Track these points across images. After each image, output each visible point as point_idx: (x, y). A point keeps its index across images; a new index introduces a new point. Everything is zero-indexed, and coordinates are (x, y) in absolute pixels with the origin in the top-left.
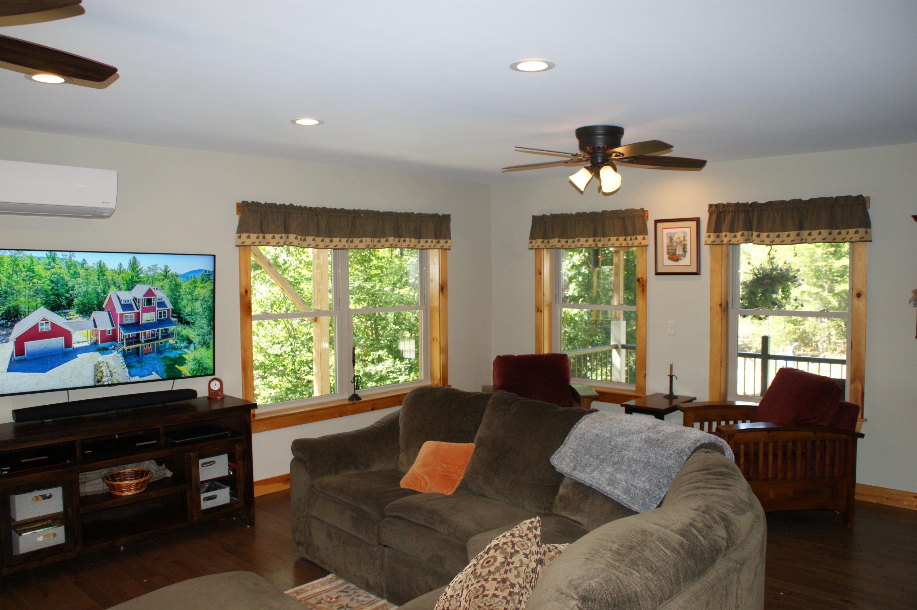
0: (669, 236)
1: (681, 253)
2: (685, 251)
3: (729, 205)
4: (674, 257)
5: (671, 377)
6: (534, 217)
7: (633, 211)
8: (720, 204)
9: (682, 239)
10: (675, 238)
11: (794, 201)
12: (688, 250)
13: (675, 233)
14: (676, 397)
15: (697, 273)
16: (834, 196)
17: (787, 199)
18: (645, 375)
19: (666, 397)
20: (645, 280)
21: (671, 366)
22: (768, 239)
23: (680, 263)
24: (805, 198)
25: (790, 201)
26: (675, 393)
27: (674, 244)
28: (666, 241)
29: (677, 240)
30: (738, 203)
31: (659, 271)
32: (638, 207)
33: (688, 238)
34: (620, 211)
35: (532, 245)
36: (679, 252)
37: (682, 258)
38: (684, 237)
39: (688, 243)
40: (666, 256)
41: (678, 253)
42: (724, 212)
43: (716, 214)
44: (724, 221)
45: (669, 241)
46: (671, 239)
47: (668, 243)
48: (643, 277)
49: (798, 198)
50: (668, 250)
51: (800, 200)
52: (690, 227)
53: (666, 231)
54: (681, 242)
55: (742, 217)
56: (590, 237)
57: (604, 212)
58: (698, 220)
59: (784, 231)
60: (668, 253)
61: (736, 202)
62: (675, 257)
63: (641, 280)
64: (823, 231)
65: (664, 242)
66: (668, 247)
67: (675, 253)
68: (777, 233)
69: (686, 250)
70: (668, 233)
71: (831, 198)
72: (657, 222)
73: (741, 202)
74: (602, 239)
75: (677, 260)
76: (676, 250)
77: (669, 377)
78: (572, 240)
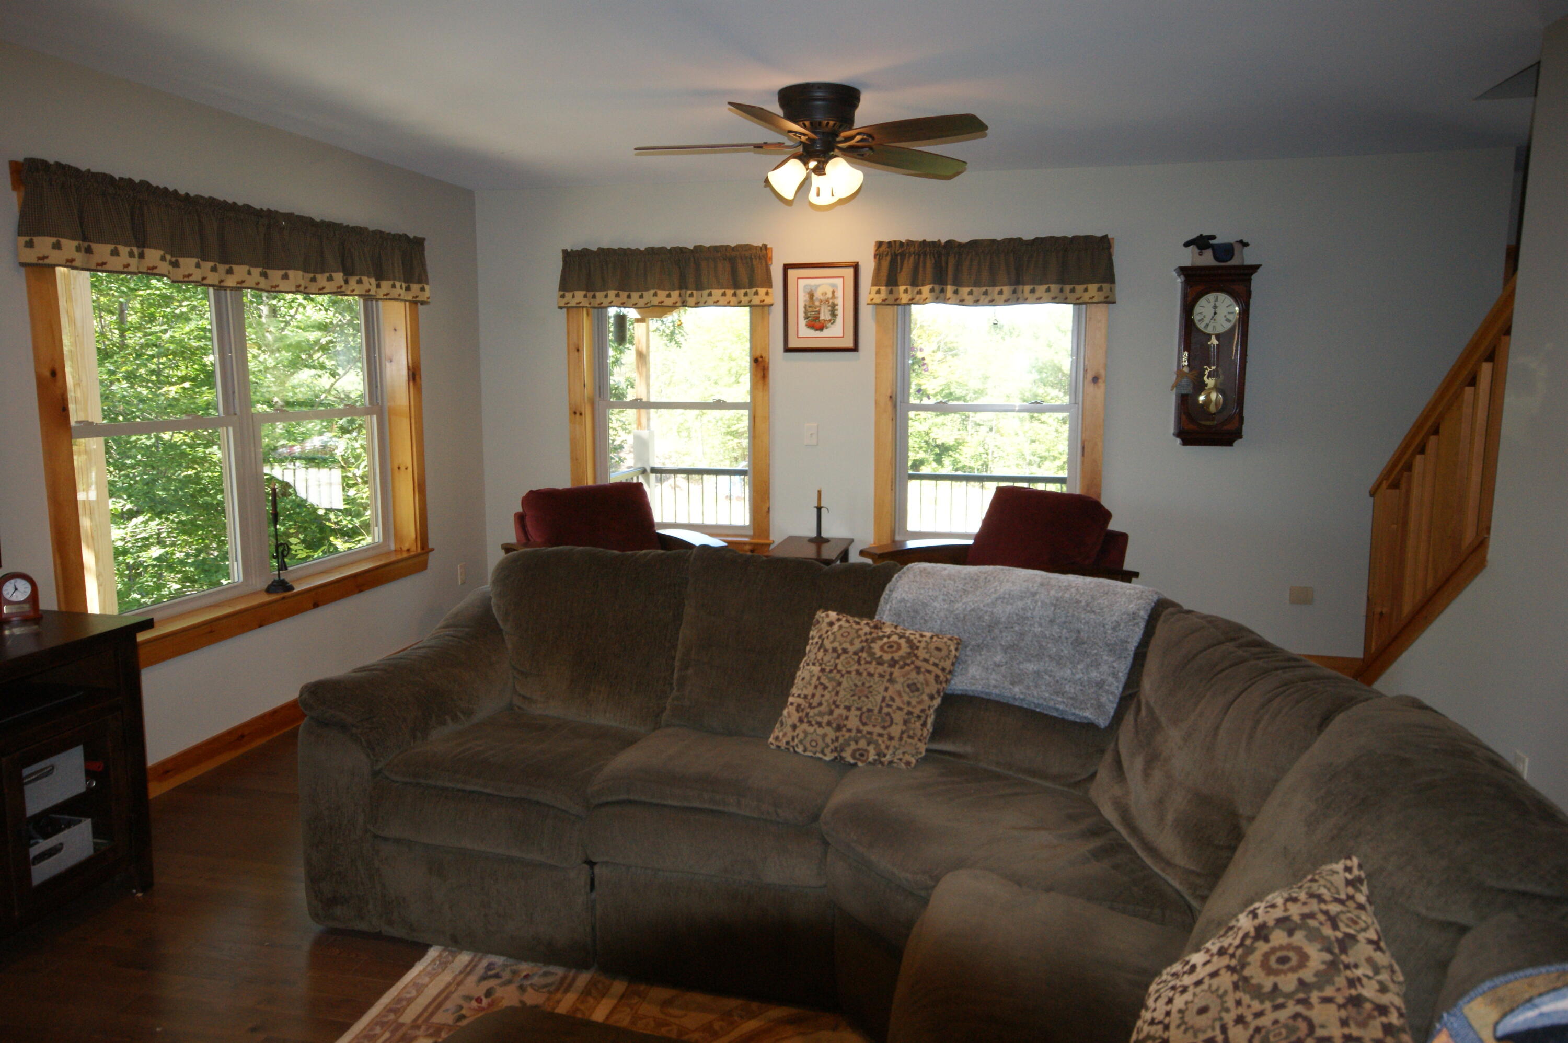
0: (808, 291)
1: (828, 317)
2: (834, 314)
3: (910, 243)
4: (816, 324)
5: (819, 509)
6: (565, 252)
7: (749, 247)
8: (895, 242)
9: (829, 295)
10: (818, 295)
11: (1011, 240)
12: (840, 312)
13: (819, 286)
14: (827, 541)
15: (855, 349)
16: (1070, 236)
17: (999, 238)
18: (769, 509)
19: (811, 540)
20: (767, 360)
21: (819, 493)
22: (970, 296)
23: (825, 333)
24: (1028, 236)
25: (1004, 240)
26: (824, 534)
27: (817, 303)
28: (803, 299)
29: (822, 298)
30: (924, 241)
31: (792, 345)
32: (757, 243)
33: (839, 294)
34: (726, 248)
35: (565, 300)
36: (825, 315)
37: (829, 325)
38: (833, 292)
39: (839, 301)
40: (802, 322)
41: (822, 317)
42: (903, 255)
43: (889, 258)
44: (901, 268)
45: (807, 297)
46: (811, 295)
47: (806, 301)
48: (764, 356)
49: (1015, 236)
50: (806, 313)
51: (1020, 239)
52: (843, 277)
53: (802, 283)
54: (827, 300)
55: (930, 263)
56: (674, 290)
57: (698, 249)
58: (856, 267)
59: (994, 285)
60: (806, 318)
61: (921, 239)
62: (817, 324)
63: (760, 359)
64: (1053, 287)
65: (799, 300)
66: (805, 307)
67: (818, 318)
68: (984, 289)
69: (836, 312)
70: (805, 287)
71: (1064, 238)
72: (787, 267)
73: (928, 240)
74: (694, 292)
75: (821, 328)
76: (819, 312)
77: (816, 510)
78: (640, 293)
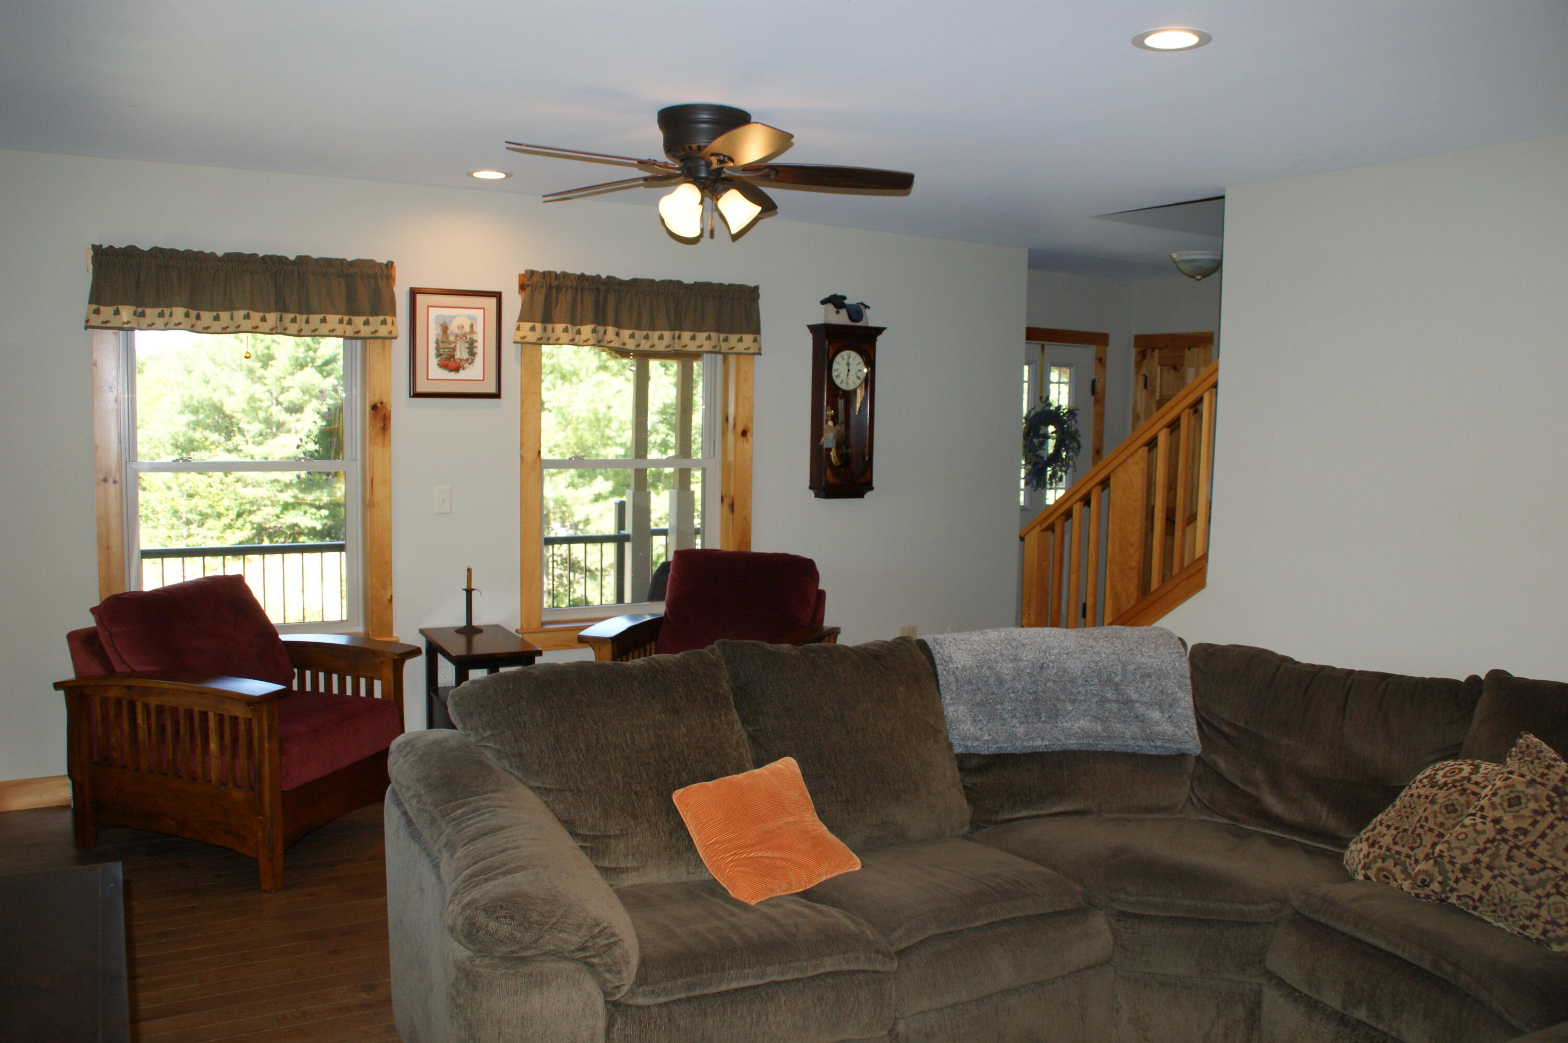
0: (441, 322)
1: (465, 356)
2: (472, 353)
3: (565, 275)
4: (450, 363)
5: (469, 592)
6: (97, 249)
7: (372, 263)
8: (550, 272)
9: (467, 329)
10: (453, 328)
11: (671, 282)
12: (479, 350)
13: (453, 317)
14: (479, 630)
15: (497, 395)
16: (727, 283)
17: (658, 278)
18: (392, 597)
19: (459, 631)
20: (388, 406)
21: (469, 570)
22: (632, 340)
23: (462, 375)
24: (688, 280)
25: (663, 282)
26: (476, 622)
27: (452, 338)
28: (434, 332)
29: (457, 331)
30: (583, 275)
31: (420, 389)
32: (382, 259)
33: (479, 328)
34: (342, 261)
35: (103, 317)
36: (461, 353)
37: (466, 365)
38: (472, 326)
39: (479, 337)
40: (434, 361)
41: (458, 355)
42: (559, 288)
43: (544, 290)
44: (558, 303)
45: (440, 331)
46: (445, 329)
47: (437, 335)
48: (384, 401)
49: (674, 278)
50: (438, 349)
51: (679, 283)
52: (482, 309)
53: (433, 312)
54: (465, 335)
55: (589, 299)
56: (269, 311)
57: (303, 261)
58: (498, 295)
59: (653, 328)
60: (438, 355)
61: (578, 273)
62: (452, 364)
63: (379, 405)
64: (713, 335)
65: (430, 334)
66: (437, 343)
67: (453, 356)
68: (645, 333)
69: (475, 350)
70: (437, 317)
71: (720, 285)
72: (414, 293)
73: (588, 273)
75: (457, 369)
76: (454, 349)
77: (465, 593)
78: (215, 314)
